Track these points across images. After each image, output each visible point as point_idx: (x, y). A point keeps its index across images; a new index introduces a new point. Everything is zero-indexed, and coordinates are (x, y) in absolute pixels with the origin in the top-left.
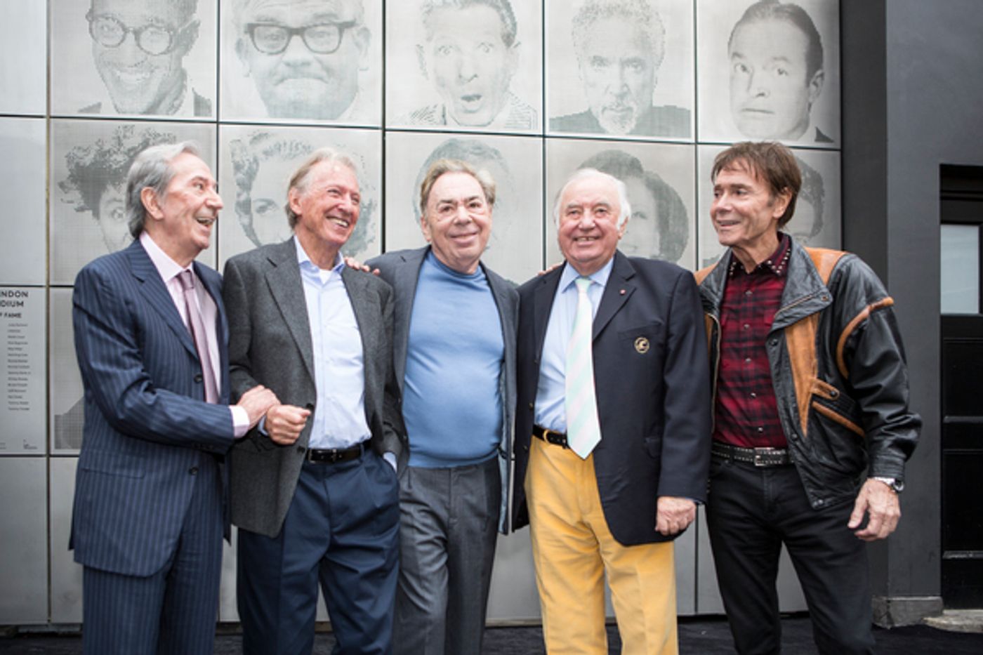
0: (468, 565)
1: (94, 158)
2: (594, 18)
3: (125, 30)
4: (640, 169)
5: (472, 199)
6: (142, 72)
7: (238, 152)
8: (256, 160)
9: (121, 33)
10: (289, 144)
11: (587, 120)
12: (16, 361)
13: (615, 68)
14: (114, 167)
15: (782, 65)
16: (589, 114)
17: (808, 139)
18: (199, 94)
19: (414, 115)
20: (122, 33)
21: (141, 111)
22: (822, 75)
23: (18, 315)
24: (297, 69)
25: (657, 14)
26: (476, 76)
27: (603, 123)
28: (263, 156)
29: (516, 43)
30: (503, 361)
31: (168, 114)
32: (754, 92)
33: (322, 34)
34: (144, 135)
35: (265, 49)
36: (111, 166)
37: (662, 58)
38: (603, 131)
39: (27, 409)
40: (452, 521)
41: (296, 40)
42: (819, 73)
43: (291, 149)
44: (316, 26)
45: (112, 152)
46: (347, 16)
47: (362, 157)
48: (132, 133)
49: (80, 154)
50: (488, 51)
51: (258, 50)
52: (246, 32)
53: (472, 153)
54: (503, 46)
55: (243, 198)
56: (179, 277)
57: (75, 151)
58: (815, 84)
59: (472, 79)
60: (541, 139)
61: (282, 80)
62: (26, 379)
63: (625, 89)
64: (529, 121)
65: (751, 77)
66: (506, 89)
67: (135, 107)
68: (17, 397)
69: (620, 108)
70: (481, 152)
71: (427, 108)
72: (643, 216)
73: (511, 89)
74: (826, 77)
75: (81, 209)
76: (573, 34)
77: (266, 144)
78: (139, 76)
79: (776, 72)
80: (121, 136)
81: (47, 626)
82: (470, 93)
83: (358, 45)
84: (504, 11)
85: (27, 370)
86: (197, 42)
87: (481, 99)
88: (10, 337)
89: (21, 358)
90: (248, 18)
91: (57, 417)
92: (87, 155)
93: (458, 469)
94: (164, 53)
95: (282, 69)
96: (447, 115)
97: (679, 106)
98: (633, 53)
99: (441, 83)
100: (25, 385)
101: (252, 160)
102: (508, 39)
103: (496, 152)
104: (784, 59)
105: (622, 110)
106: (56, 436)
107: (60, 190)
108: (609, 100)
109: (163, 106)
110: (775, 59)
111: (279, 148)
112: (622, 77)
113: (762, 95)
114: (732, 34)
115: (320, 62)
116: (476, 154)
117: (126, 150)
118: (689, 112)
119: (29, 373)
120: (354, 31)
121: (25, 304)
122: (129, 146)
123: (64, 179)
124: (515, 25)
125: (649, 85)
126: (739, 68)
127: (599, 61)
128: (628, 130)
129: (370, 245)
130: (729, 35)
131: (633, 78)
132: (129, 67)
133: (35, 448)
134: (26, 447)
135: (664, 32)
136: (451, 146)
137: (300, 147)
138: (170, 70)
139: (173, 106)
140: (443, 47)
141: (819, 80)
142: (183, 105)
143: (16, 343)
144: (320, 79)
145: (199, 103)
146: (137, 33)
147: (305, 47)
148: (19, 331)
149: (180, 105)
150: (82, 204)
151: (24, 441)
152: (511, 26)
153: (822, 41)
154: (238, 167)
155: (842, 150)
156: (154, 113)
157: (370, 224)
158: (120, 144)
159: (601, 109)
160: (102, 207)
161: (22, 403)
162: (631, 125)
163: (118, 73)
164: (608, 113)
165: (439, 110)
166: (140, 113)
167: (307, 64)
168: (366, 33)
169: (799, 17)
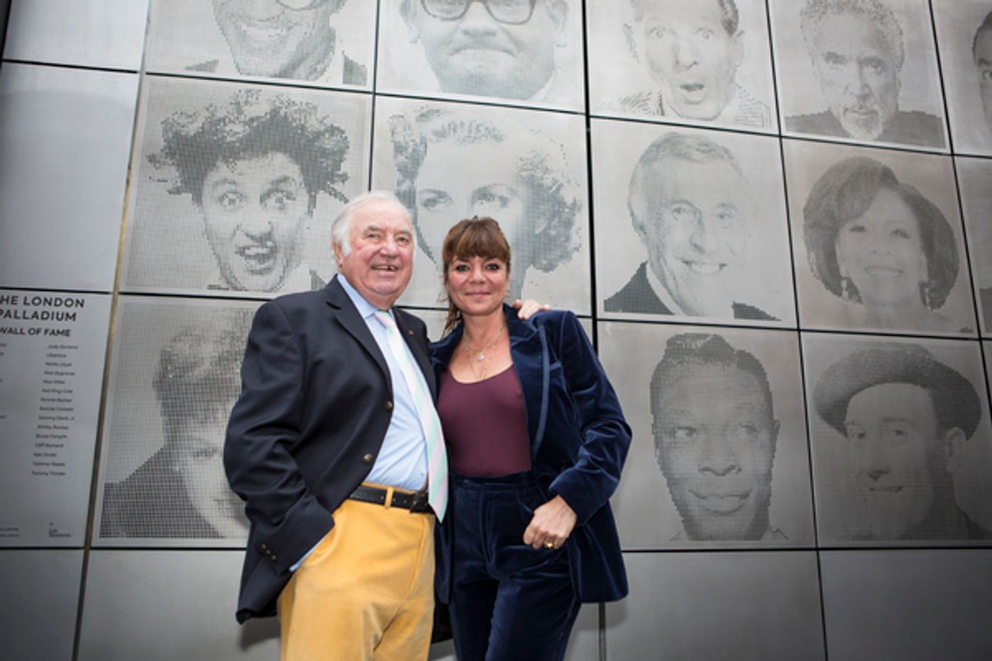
1: (202, 127)
2: (824, 13)
4: (896, 182)
6: (276, 28)
7: (400, 129)
8: (424, 142)
10: (467, 124)
11: (829, 120)
12: (52, 400)
13: (852, 68)
14: (229, 139)
16: (829, 114)
18: (351, 57)
19: (625, 101)
21: (272, 73)
24: (479, 39)
25: (892, 13)
26: (695, 63)
27: (846, 124)
28: (433, 137)
29: (738, 31)
31: (307, 79)
33: (507, 3)
34: (274, 102)
35: (436, 13)
36: (224, 138)
37: (903, 60)
38: (846, 135)
39: (62, 474)
41: (477, 6)
43: (470, 131)
45: (227, 120)
47: (562, 145)
48: (257, 99)
49: (183, 120)
50: (707, 37)
51: (429, 13)
53: (697, 150)
54: (724, 33)
55: (405, 187)
57: (176, 117)
59: (691, 66)
60: (777, 140)
61: (457, 51)
62: (65, 428)
63: (867, 90)
64: (762, 117)
66: (732, 80)
67: (265, 67)
68: (47, 455)
69: (863, 110)
70: (709, 150)
71: (640, 95)
72: (904, 235)
73: (737, 80)
75: (177, 191)
76: (802, 27)
77: (437, 123)
78: (272, 32)
80: (242, 101)
82: (691, 82)
83: (552, 17)
85: (69, 414)
87: (704, 90)
88: (49, 364)
89: (63, 396)
91: (108, 486)
92: (192, 123)
94: (306, 9)
95: (460, 37)
96: (665, 106)
97: (929, 112)
98: (870, 53)
99: (655, 68)
100: (61, 438)
101: (418, 141)
102: (730, 27)
103: (727, 151)
107: (148, 164)
108: (850, 101)
109: (302, 70)
111: (454, 128)
112: (861, 75)
114: (976, 39)
115: (507, 33)
116: (703, 152)
117: (247, 119)
118: (940, 119)
119: (71, 420)
120: (548, 2)
121: (77, 317)
122: (253, 115)
123: (157, 151)
124: (736, 12)
125: (892, 87)
126: (987, 74)
127: (834, 58)
128: (875, 135)
129: (575, 255)
130: (972, 41)
131: (875, 79)
132: (259, 20)
133: (67, 536)
134: (53, 533)
135: (901, 33)
136: (669, 141)
137: (482, 129)
138: (314, 28)
139: (315, 70)
140: (655, 29)
142: (330, 70)
143: (58, 373)
144: (509, 52)
145: (350, 69)
147: (487, 14)
148: (63, 356)
149: (323, 71)
150: (179, 184)
151: (51, 524)
152: (730, 14)
154: (399, 149)
157: (574, 228)
158: (240, 112)
159: (841, 110)
160: (207, 190)
161: (54, 464)
162: (879, 130)
163: (244, 27)
164: (850, 115)
165: (655, 98)
166: (271, 76)
167: (493, 34)
168: (562, 6)
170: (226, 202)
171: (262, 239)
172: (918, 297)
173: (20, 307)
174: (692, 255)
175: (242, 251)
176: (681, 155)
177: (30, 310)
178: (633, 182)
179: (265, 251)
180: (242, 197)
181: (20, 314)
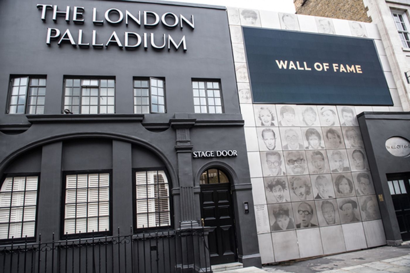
1: (271, 183)
2: (334, 155)
3: (272, 163)
4: (345, 177)
7: (290, 180)
9: (271, 163)
11: (336, 170)
13: (338, 162)
14: (274, 184)
15: (360, 159)
17: (366, 170)
18: (284, 171)
21: (276, 175)
23: (263, 209)
24: (296, 167)
25: (342, 153)
27: (338, 170)
28: (294, 180)
32: (357, 163)
34: (277, 179)
35: (291, 164)
37: (344, 160)
39: (267, 225)
41: (295, 162)
42: (365, 160)
44: (298, 160)
45: (273, 182)
46: (302, 158)
49: (269, 183)
50: (321, 161)
52: (289, 161)
55: (292, 187)
59: (320, 166)
61: (295, 169)
63: (340, 165)
64: (328, 171)
65: (356, 161)
66: (324, 167)
69: (340, 168)
70: (323, 176)
71: (314, 171)
72: (346, 184)
76: (331, 157)
78: (275, 169)
82: (320, 168)
83: (304, 162)
84: (322, 155)
86: (282, 164)
87: (322, 169)
90: (288, 159)
91: (272, 226)
94: (278, 166)
95: (295, 167)
96: (317, 172)
97: (348, 167)
98: (340, 160)
99: (316, 167)
102: (323, 159)
103: (325, 176)
106: (272, 229)
107: (267, 189)
108: (338, 167)
109: (279, 174)
111: (296, 179)
114: (352, 155)
115: (299, 165)
123: (267, 187)
124: (324, 157)
125: (343, 164)
126: (354, 160)
127: (336, 161)
131: (341, 163)
132: (273, 168)
136: (319, 176)
138: (279, 168)
140: (315, 161)
144: (300, 168)
145: (284, 173)
146: (274, 163)
147: (297, 163)
149: (281, 174)
150: (270, 190)
153: (364, 155)
154: (291, 183)
155: (370, 170)
158: (274, 180)
162: (342, 170)
167: (297, 166)
168: (304, 160)
169: (360, 152)
170: (275, 192)
173: (258, 207)
174: (323, 191)
175: (278, 197)
176: (320, 178)
178: (316, 183)
180: (277, 191)
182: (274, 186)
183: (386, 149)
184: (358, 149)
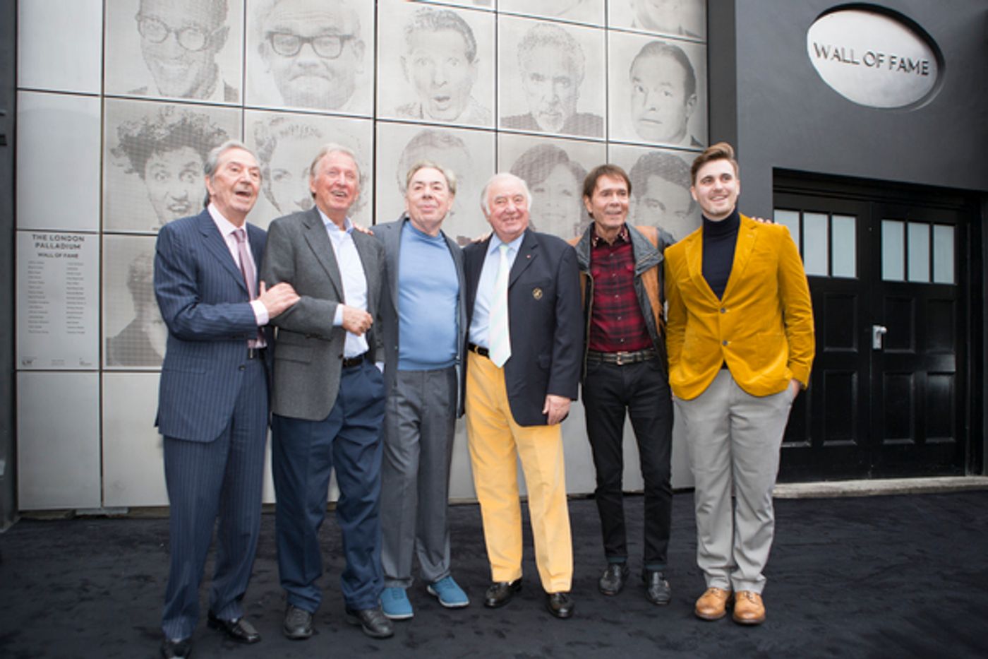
0: (435, 441)
1: (141, 131)
2: (534, 45)
3: (169, 31)
4: (567, 160)
5: (436, 183)
6: (181, 64)
7: (260, 131)
8: (274, 139)
9: (163, 32)
10: (300, 127)
11: (529, 120)
12: (73, 293)
13: (548, 84)
14: (158, 138)
15: (668, 89)
16: (529, 116)
17: (686, 144)
18: (228, 83)
19: (399, 109)
20: (166, 32)
21: (181, 95)
22: (695, 98)
23: (76, 256)
24: (307, 69)
25: (579, 45)
26: (445, 83)
27: (541, 122)
28: (279, 135)
29: (475, 60)
30: (458, 297)
31: (202, 98)
32: (648, 107)
33: (326, 44)
34: (183, 115)
35: (281, 52)
36: (155, 138)
37: (583, 78)
38: (539, 129)
39: (83, 333)
40: (424, 407)
41: (307, 46)
42: (693, 96)
43: (302, 131)
44: (322, 36)
45: (156, 127)
46: (347, 32)
47: (358, 140)
48: (172, 112)
49: (130, 127)
50: (455, 64)
52: (267, 38)
53: (442, 141)
54: (466, 62)
55: (264, 167)
56: (234, 233)
57: (125, 125)
58: (691, 104)
59: (442, 85)
60: (494, 133)
61: (295, 77)
62: (81, 308)
63: (556, 99)
64: (485, 118)
65: (646, 95)
66: (468, 93)
67: (176, 92)
68: (74, 323)
69: (552, 113)
70: (449, 140)
71: (408, 105)
73: (472, 94)
74: (698, 99)
75: (130, 172)
76: (518, 56)
77: (282, 126)
78: (179, 67)
79: (663, 94)
80: (164, 113)
81: (99, 509)
82: (441, 95)
83: (355, 53)
84: (467, 35)
85: (83, 301)
86: (226, 44)
87: (450, 100)
88: (69, 273)
89: (79, 291)
90: (268, 27)
91: (108, 340)
92: (135, 128)
93: (429, 371)
94: (198, 50)
95: (296, 69)
96: (424, 113)
97: (595, 114)
98: (562, 73)
99: (419, 86)
100: (81, 313)
101: (270, 138)
102: (470, 57)
103: (460, 140)
104: (669, 84)
105: (554, 115)
106: (108, 353)
107: (112, 156)
108: (544, 106)
109: (199, 92)
110: (663, 84)
111: (292, 129)
112: (554, 89)
113: (653, 109)
114: (633, 63)
115: (325, 64)
116: (446, 142)
117: (167, 126)
118: (602, 118)
119: (85, 303)
120: (352, 42)
121: (81, 247)
122: (170, 123)
123: (115, 147)
124: (475, 46)
125: (573, 98)
126: (637, 89)
127: (537, 77)
128: (559, 129)
129: (364, 209)
130: (630, 65)
131: (562, 91)
132: (171, 59)
133: (89, 364)
134: (82, 363)
135: (584, 59)
136: (425, 135)
137: (309, 130)
138: (205, 62)
139: (207, 92)
140: (421, 59)
141: (693, 102)
142: (216, 92)
143: (74, 278)
144: (327, 78)
145: (228, 91)
146: (178, 34)
147: (314, 53)
148: (76, 269)
149: (212, 93)
150: (131, 167)
151: (81, 359)
152: (472, 47)
153: (696, 73)
154: (260, 143)
156: (191, 97)
157: (364, 191)
158: (162, 119)
159: (538, 113)
160: (147, 170)
161: (79, 328)
162: (561, 126)
163: (161, 64)
164: (544, 116)
165: (418, 107)
166: (180, 97)
167: (315, 65)
168: (362, 44)
169: (680, 56)
170: (159, 178)
171: (181, 201)
172: (573, 232)
173: (48, 242)
175: (170, 208)
176: (432, 145)
177: (55, 243)
178: (401, 162)
179: (183, 208)
180: (169, 175)
181: (49, 245)
182: (159, 147)
183: (806, 53)
184: (669, 42)
